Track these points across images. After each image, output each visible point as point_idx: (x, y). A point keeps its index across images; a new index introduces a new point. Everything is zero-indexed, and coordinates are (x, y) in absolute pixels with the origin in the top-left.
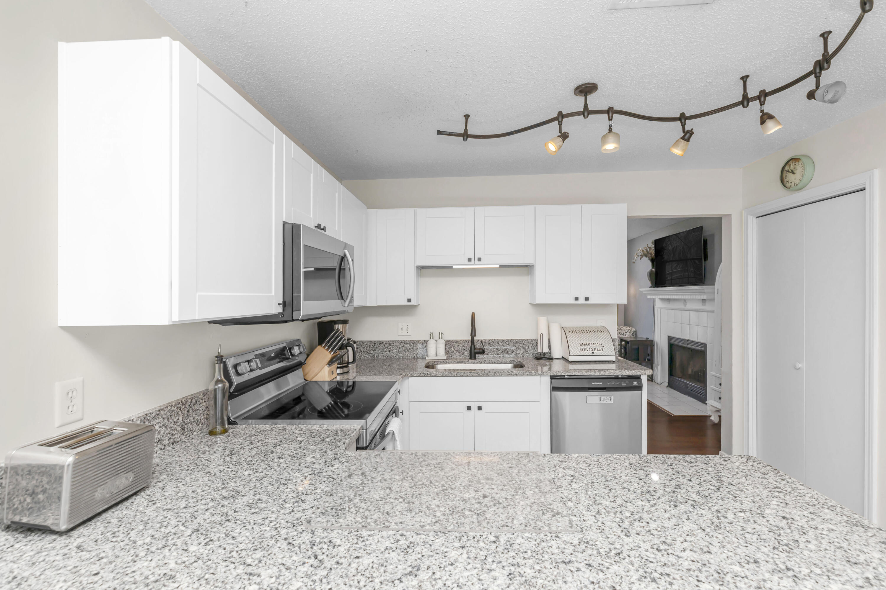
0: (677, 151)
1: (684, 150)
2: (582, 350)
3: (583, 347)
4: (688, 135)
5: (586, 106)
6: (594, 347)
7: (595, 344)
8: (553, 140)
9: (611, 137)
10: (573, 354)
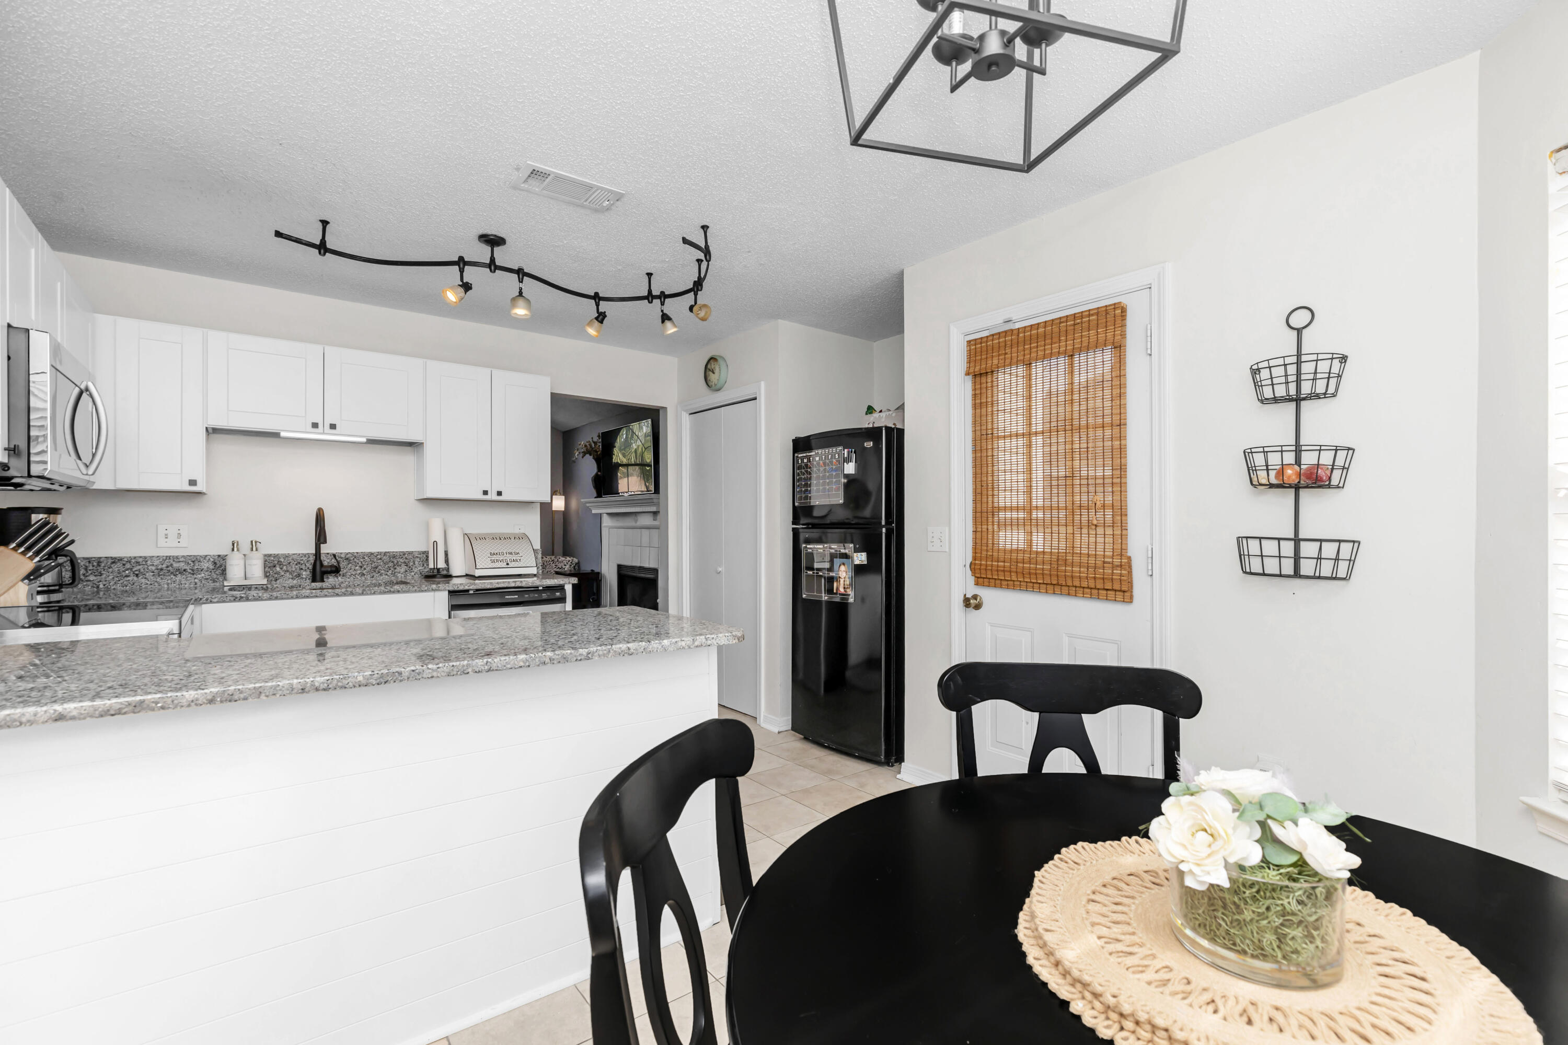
0: (592, 331)
1: (598, 331)
2: (493, 561)
3: (495, 558)
4: (601, 317)
5: (493, 260)
6: (509, 557)
7: (511, 553)
8: (452, 288)
9: (521, 302)
10: (481, 567)
